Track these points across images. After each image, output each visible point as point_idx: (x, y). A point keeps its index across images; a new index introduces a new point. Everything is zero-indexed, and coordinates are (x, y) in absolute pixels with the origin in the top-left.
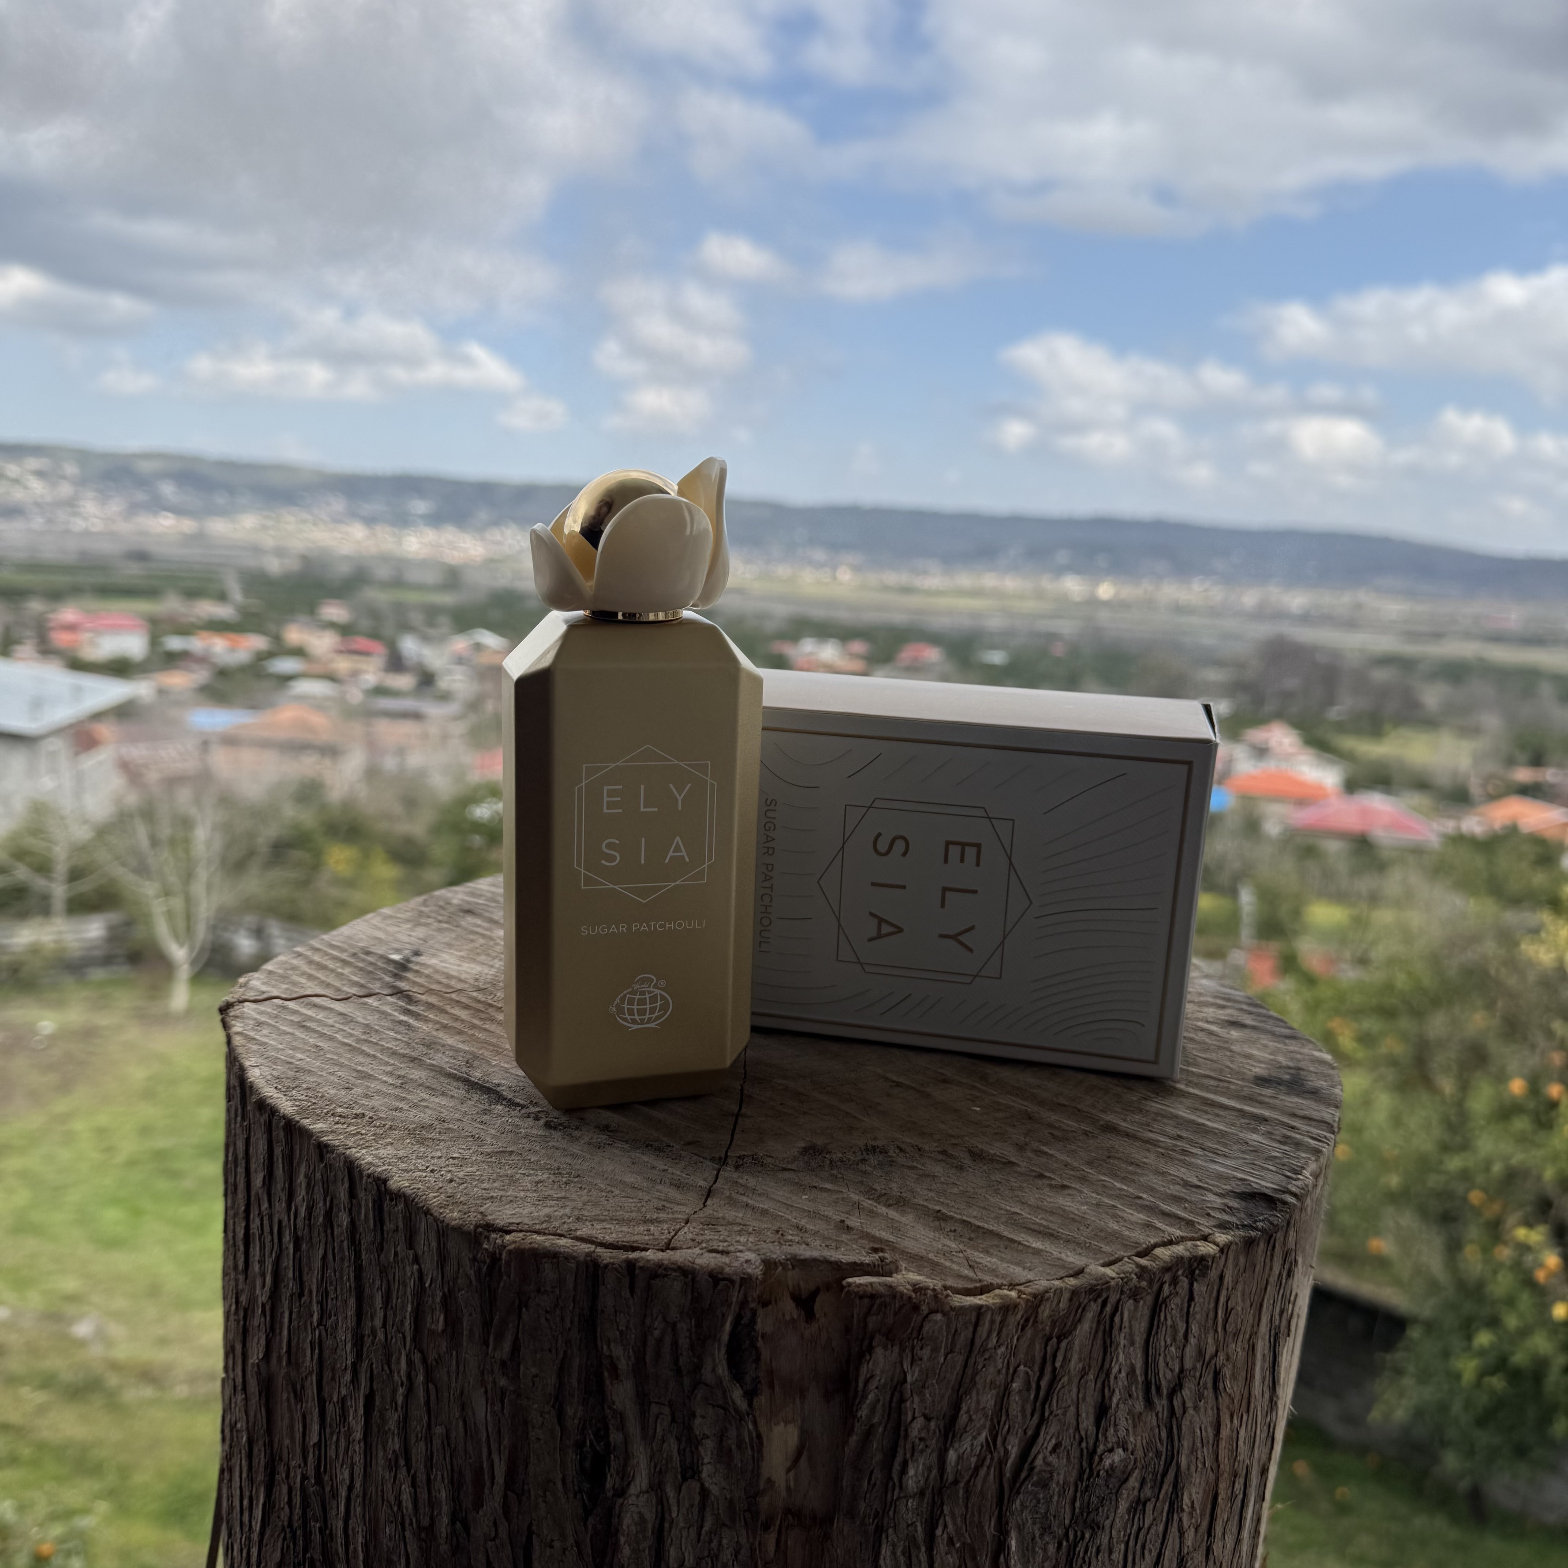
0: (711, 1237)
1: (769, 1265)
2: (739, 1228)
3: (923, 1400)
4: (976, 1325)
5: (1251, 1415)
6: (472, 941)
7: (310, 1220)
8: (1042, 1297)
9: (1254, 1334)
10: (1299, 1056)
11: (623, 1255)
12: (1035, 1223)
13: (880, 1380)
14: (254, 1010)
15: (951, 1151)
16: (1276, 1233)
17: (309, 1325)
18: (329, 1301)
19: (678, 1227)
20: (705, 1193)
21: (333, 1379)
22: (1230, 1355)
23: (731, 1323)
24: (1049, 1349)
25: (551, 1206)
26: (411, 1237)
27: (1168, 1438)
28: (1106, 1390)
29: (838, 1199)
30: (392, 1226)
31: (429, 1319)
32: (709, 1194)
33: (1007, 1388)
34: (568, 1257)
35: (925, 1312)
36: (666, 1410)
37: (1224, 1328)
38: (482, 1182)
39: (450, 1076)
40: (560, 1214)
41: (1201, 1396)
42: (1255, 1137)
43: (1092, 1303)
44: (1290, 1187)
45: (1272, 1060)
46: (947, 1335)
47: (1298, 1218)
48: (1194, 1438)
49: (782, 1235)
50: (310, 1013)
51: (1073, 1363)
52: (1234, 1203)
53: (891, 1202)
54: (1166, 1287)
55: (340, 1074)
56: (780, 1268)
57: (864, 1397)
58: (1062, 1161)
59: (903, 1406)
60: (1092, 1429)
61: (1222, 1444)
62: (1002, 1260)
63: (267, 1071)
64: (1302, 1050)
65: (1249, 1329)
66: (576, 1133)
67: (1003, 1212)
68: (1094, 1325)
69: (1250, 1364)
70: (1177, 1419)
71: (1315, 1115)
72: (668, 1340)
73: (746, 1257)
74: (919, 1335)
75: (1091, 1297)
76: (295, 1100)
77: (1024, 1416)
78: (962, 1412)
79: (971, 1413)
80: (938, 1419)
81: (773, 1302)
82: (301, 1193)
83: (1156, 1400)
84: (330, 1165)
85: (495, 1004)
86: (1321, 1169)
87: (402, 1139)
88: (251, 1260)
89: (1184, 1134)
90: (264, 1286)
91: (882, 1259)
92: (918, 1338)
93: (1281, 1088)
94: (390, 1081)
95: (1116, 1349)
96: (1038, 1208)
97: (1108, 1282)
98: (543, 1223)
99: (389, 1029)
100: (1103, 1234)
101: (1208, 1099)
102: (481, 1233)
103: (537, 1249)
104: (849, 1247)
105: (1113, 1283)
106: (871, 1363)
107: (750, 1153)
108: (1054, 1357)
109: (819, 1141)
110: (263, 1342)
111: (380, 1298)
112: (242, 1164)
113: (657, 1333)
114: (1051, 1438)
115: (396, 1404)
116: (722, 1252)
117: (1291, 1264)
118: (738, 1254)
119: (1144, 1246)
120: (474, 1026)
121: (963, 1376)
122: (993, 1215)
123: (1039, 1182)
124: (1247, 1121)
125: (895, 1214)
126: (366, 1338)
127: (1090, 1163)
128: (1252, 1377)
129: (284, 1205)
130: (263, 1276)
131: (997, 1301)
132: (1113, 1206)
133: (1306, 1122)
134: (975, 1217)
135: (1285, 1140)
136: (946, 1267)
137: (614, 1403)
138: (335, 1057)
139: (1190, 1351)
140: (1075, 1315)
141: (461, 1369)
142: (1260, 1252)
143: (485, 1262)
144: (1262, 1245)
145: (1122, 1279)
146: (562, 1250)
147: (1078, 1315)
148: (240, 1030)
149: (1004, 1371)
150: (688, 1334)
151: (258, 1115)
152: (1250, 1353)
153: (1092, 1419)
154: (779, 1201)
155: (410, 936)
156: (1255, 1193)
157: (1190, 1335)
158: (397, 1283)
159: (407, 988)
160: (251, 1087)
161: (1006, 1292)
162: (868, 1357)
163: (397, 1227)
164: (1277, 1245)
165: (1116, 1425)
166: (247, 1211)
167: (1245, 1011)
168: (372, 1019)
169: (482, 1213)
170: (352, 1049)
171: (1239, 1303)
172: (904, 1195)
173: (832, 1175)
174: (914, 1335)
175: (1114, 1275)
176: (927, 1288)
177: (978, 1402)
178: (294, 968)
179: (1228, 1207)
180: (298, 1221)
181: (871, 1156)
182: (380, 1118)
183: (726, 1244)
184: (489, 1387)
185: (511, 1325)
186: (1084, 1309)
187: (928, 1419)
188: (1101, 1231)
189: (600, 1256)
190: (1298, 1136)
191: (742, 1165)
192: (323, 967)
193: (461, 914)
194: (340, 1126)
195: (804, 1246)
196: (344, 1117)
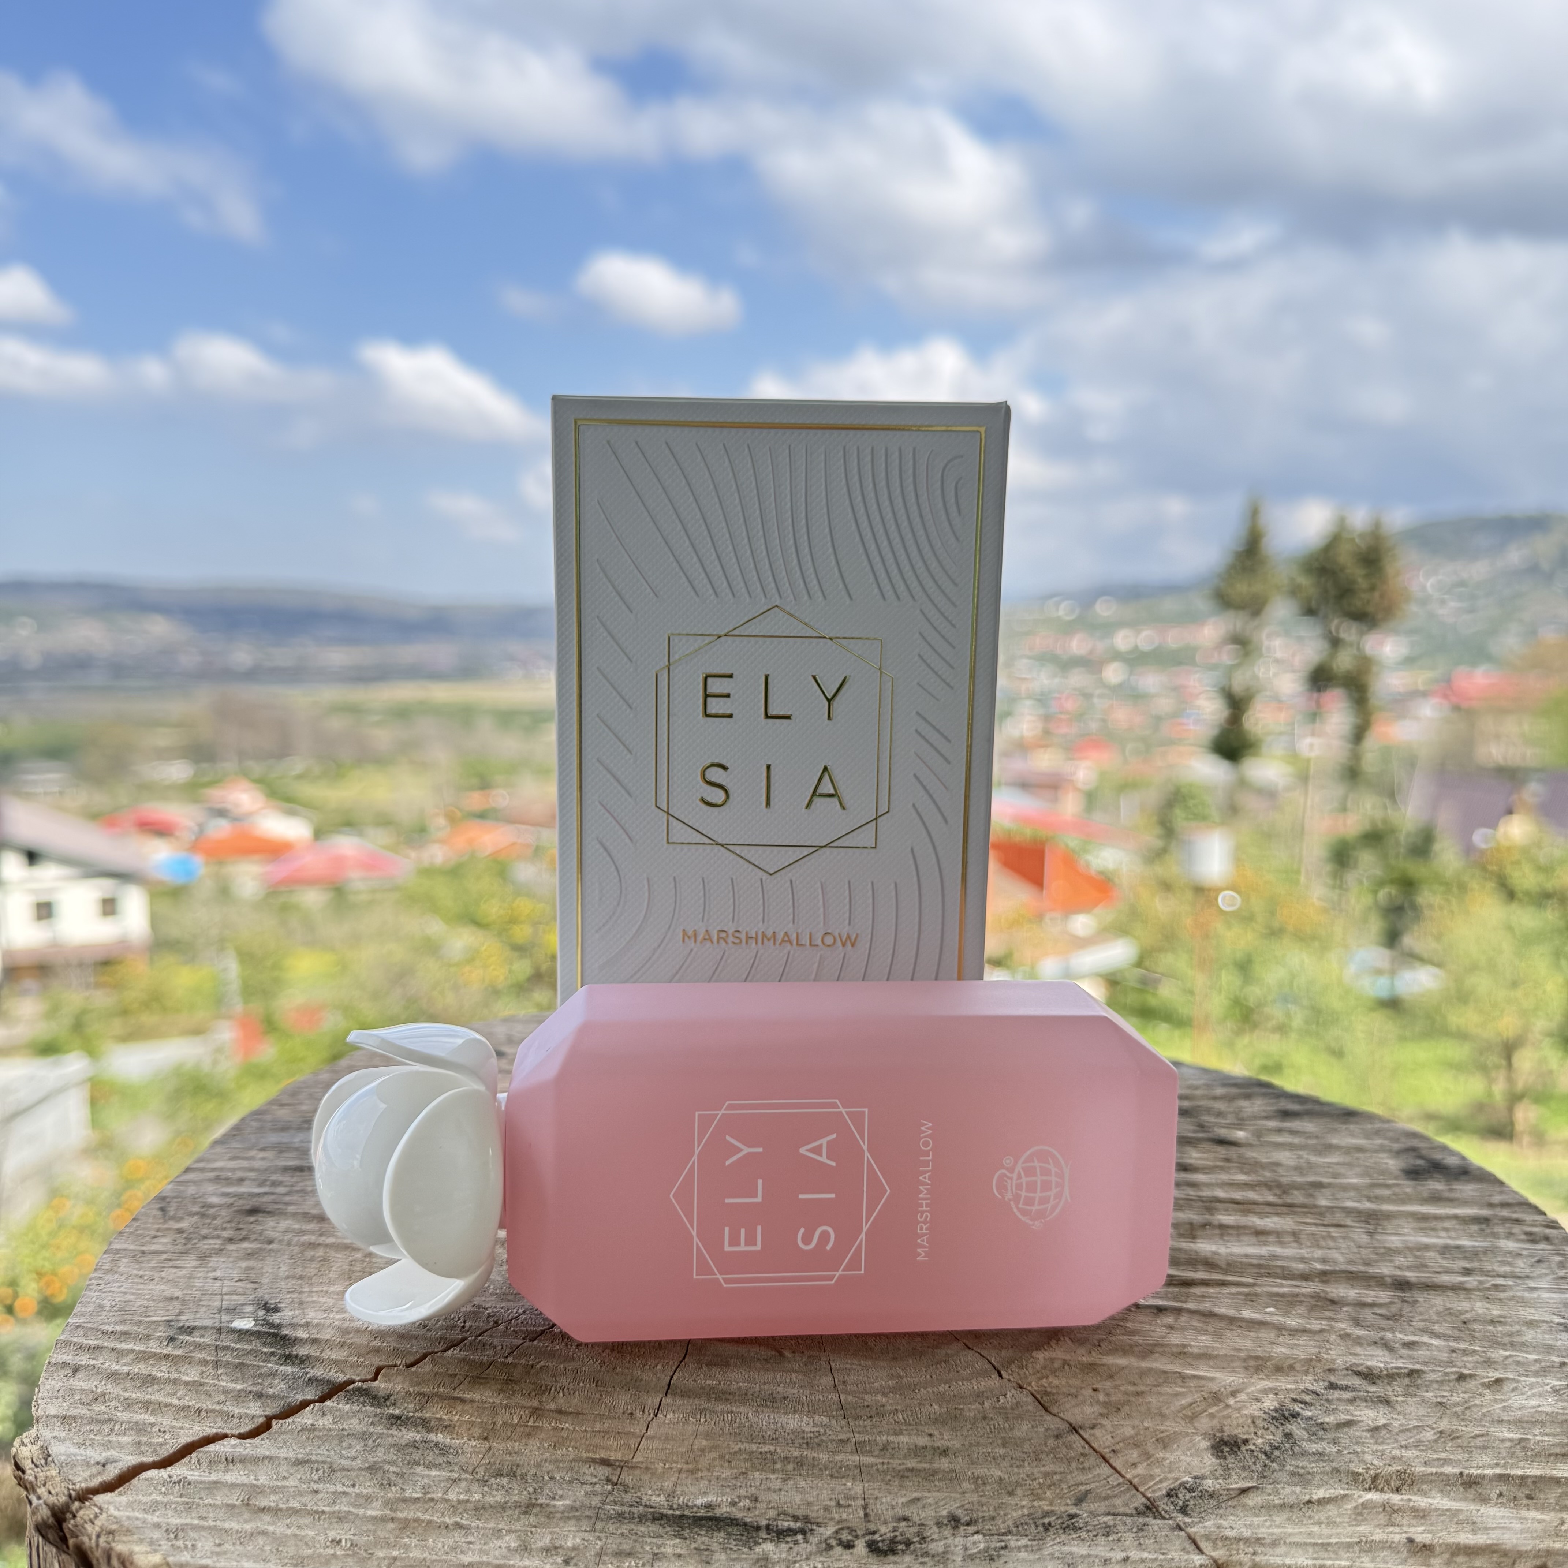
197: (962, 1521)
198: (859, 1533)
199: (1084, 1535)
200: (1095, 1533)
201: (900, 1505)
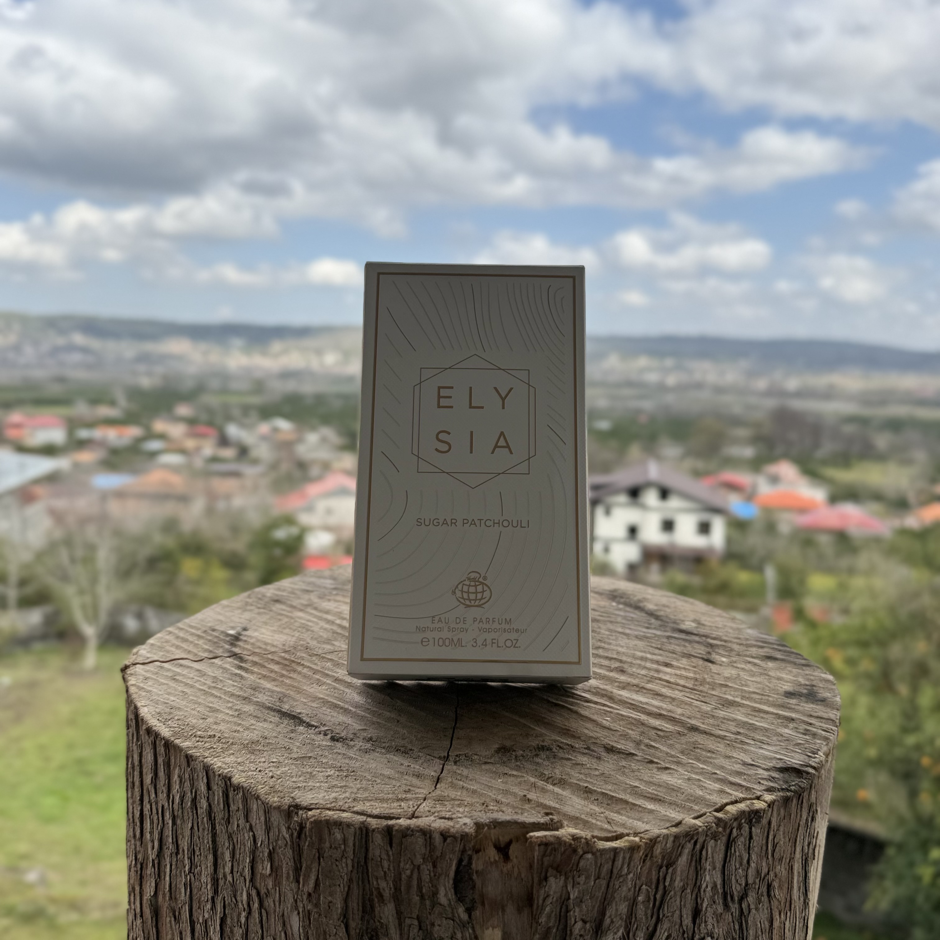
0: (441, 809)
1: (479, 826)
2: (459, 802)
3: (581, 911)
4: (614, 861)
5: (792, 911)
6: (280, 620)
7: (182, 804)
8: (656, 841)
9: (792, 859)
10: (812, 678)
11: (385, 823)
12: (649, 793)
13: (553, 898)
14: (143, 669)
15: (592, 748)
16: (803, 792)
17: (183, 873)
18: (196, 857)
19: (419, 803)
20: (436, 780)
21: (199, 908)
22: (778, 873)
23: (456, 864)
24: (661, 874)
25: (336, 792)
26: (247, 814)
27: (739, 929)
28: (699, 899)
29: (521, 781)
30: (235, 807)
31: (260, 867)
32: (438, 780)
33: (635, 899)
34: (349, 825)
35: (581, 853)
36: (416, 922)
37: (773, 855)
38: (292, 777)
39: (269, 708)
40: (343, 797)
41: (760, 902)
42: (787, 731)
43: (688, 843)
44: (810, 762)
45: (795, 681)
46: (595, 868)
47: (816, 782)
48: (756, 928)
49: (487, 806)
50: (178, 670)
51: (677, 882)
52: (775, 775)
53: (555, 782)
54: (735, 831)
55: (198, 709)
56: (486, 828)
57: (543, 908)
58: (664, 751)
59: (568, 914)
60: (691, 925)
61: (775, 932)
62: (628, 817)
63: (152, 709)
64: (814, 674)
65: (789, 855)
66: (352, 743)
67: (628, 786)
68: (690, 857)
69: (790, 879)
70: (745, 916)
71: (825, 715)
72: (415, 876)
73: (464, 822)
74: (577, 868)
75: (687, 839)
76: (170, 727)
77: (647, 918)
78: (606, 917)
79: (613, 917)
80: (591, 922)
81: (482, 850)
82: (176, 787)
83: (731, 904)
84: (194, 769)
85: (296, 660)
86: (830, 750)
87: (240, 750)
88: (145, 831)
89: (741, 731)
90: (153, 848)
91: (552, 820)
92: (576, 870)
93: (802, 698)
94: (231, 713)
95: (704, 872)
96: (651, 782)
97: (698, 829)
98: (332, 803)
99: (229, 679)
100: (693, 798)
101: (755, 708)
102: (292, 811)
103: (329, 820)
104: (529, 813)
105: (700, 830)
106: (547, 887)
107: (464, 753)
108: (665, 879)
109: (508, 743)
110: (153, 884)
111: (229, 854)
112: (137, 769)
113: (408, 872)
114: (664, 932)
115: (241, 923)
116: (449, 819)
117: (814, 812)
118: (459, 820)
119: (719, 805)
120: (283, 676)
121: (606, 894)
122: (621, 788)
123: (650, 766)
124: (782, 721)
125: (558, 790)
126: (220, 880)
127: (682, 752)
128: (792, 887)
129: (165, 795)
130: (153, 841)
131: (627, 844)
132: (699, 780)
133: (819, 720)
134: (610, 790)
135: (806, 732)
136: (593, 823)
137: (381, 918)
138: (195, 699)
139: (751, 872)
140: (677, 852)
141: (282, 899)
142: (793, 806)
143: (296, 829)
144: (795, 801)
145: (706, 827)
146: (345, 820)
147: (679, 852)
148: (134, 682)
149: (633, 889)
150: (428, 872)
151: (147, 737)
152: (790, 871)
153: (690, 918)
154: (483, 784)
155: (240, 618)
156: (789, 768)
157: (751, 861)
158: (239, 844)
159: (240, 652)
160: (142, 720)
161: (632, 838)
162: (545, 884)
163: (239, 808)
164: (804, 801)
165: (706, 922)
166: (142, 800)
167: (776, 649)
168: (218, 673)
169: (292, 798)
170: (206, 693)
171: (781, 839)
172: (563, 777)
173: (517, 766)
174: (574, 868)
175: (701, 824)
176: (581, 838)
177: (617, 910)
178: (167, 642)
179: (772, 778)
180: (174, 806)
181: (541, 752)
182: (226, 738)
183: (450, 813)
184: (301, 910)
185: (313, 870)
186: (682, 847)
187: (585, 922)
188: (691, 796)
189: (370, 824)
190: (814, 729)
191: (459, 761)
192: (185, 640)
193: (272, 603)
194: (200, 743)
195: (501, 813)
196: (202, 737)
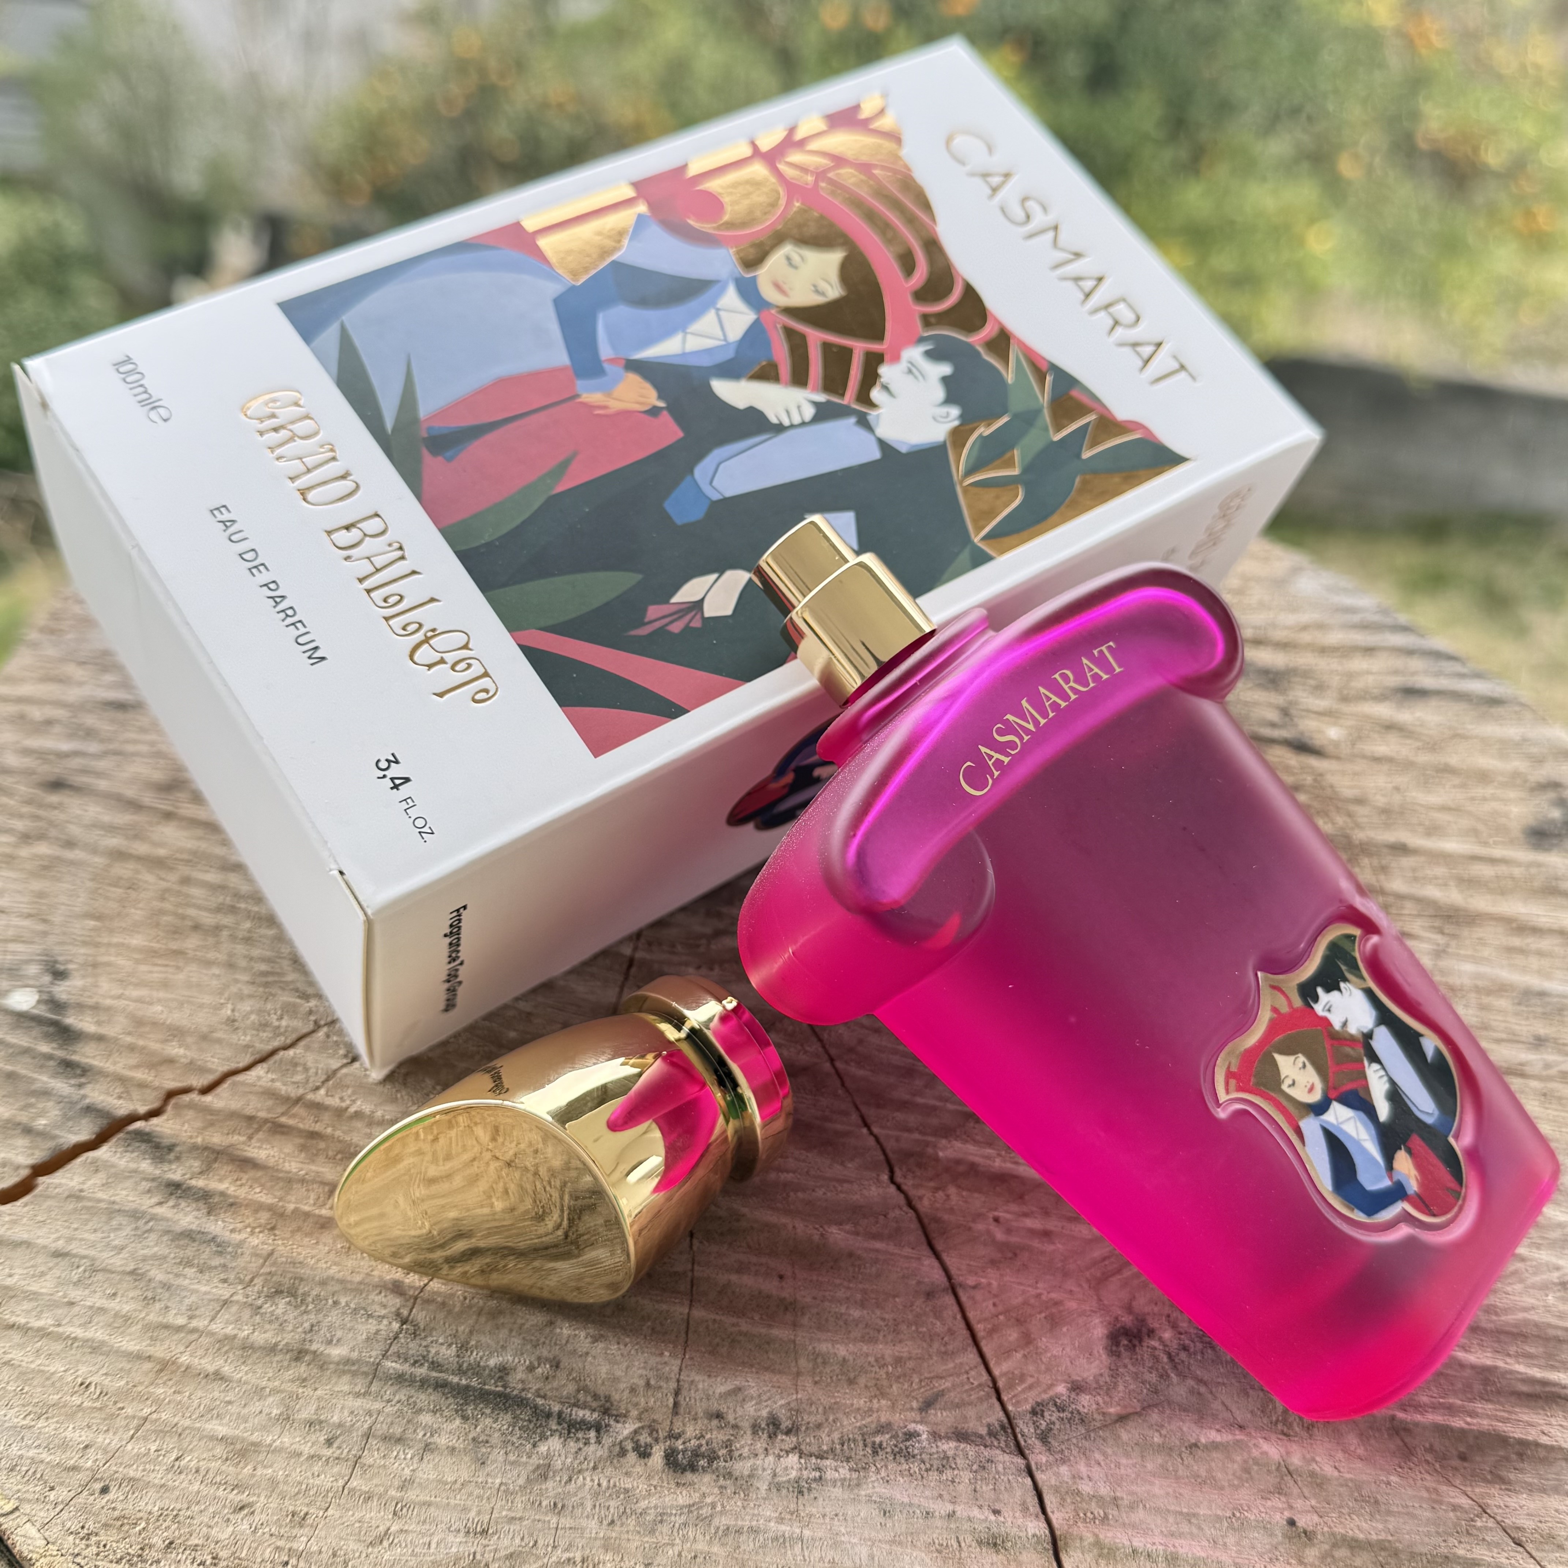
197: (783, 1427)
198: (662, 1434)
199: (915, 1468)
200: (928, 1466)
201: (717, 1396)
